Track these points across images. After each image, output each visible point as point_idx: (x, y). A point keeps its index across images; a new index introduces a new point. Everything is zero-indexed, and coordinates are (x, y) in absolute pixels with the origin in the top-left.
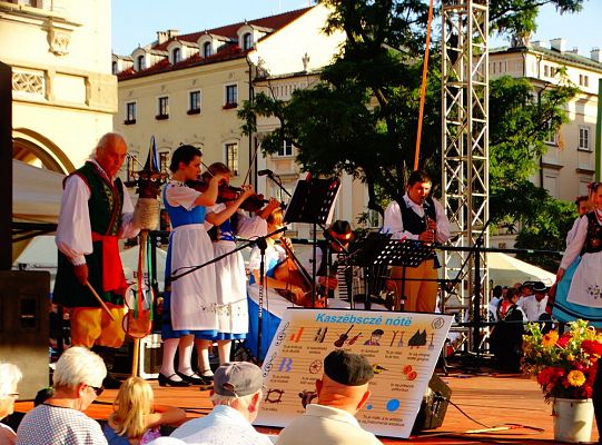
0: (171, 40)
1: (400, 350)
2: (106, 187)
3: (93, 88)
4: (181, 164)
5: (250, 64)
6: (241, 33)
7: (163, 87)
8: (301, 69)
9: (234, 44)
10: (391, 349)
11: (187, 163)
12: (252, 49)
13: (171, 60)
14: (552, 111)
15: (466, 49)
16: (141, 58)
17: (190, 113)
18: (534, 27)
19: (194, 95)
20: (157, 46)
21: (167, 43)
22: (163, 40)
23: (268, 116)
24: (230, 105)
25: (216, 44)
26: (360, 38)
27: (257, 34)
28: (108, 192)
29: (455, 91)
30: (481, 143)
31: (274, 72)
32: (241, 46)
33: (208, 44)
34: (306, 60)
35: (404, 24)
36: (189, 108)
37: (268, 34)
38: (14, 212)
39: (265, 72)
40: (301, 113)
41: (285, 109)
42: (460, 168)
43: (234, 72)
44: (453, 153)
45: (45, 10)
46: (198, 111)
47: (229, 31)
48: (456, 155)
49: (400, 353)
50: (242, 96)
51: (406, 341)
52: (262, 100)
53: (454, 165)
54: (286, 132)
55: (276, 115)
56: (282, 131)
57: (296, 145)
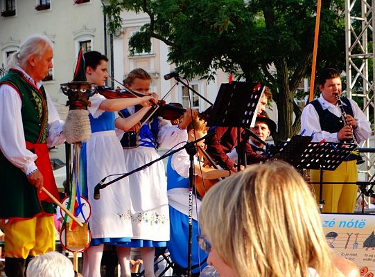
1: (355, 251)
2: (34, 94)
4: (88, 68)
10: (346, 251)
11: (94, 68)
17: (39, 8)
23: (137, 11)
28: (37, 100)
41: (154, 4)
42: (365, 66)
48: (361, 52)
49: (354, 255)
51: (361, 243)
54: (156, 28)
55: (145, 10)
56: (151, 27)
57: (167, 43)
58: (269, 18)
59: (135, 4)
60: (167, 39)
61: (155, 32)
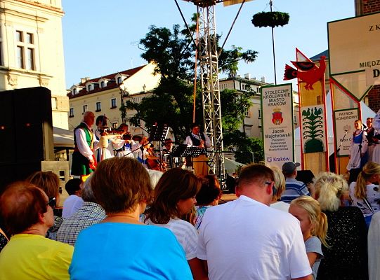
0: (87, 82)
3: (59, 102)
5: (121, 90)
6: (116, 77)
7: (85, 101)
8: (143, 90)
9: (113, 82)
12: (121, 84)
13: (87, 90)
14: (246, 102)
15: (210, 79)
16: (75, 89)
18: (237, 68)
19: (98, 104)
20: (81, 84)
21: (85, 83)
22: (84, 81)
23: (132, 109)
24: (114, 107)
25: (106, 82)
26: (167, 76)
27: (123, 77)
29: (207, 94)
30: (218, 112)
31: (131, 93)
32: (117, 82)
33: (103, 82)
34: (144, 87)
35: (185, 70)
36: (96, 109)
37: (128, 77)
39: (128, 93)
43: (114, 94)
44: (208, 117)
45: (37, 72)
47: (112, 77)
50: (119, 105)
52: (129, 103)
53: (208, 121)
55: (135, 109)
56: (138, 115)
57: (144, 121)
58: (182, 110)
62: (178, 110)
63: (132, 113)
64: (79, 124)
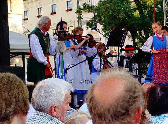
7: (39, 3)
17: (52, 14)
19: (53, 6)
23: (89, 12)
24: (69, 10)
28: (45, 40)
36: (51, 12)
38: (10, 48)
40: (103, 10)
41: (95, 9)
46: (55, 13)
50: (74, 7)
52: (86, 6)
54: (97, 18)
55: (92, 12)
56: (95, 18)
57: (101, 24)
58: (141, 12)
59: (88, 9)
60: (101, 22)
61: (96, 20)
62: (137, 13)
63: (88, 16)
64: (34, 29)
